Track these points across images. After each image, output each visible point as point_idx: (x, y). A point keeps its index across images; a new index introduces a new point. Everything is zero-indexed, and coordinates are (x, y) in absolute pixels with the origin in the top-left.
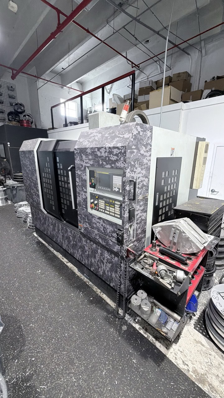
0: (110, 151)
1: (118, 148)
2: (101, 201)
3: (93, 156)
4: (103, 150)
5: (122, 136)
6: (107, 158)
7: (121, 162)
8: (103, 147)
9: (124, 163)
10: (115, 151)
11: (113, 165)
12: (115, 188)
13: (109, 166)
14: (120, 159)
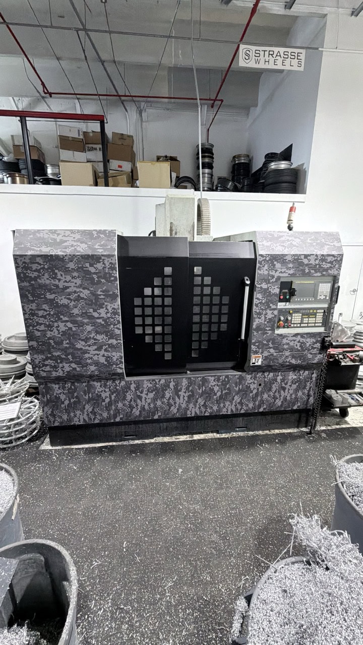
0: (323, 258)
1: (333, 256)
2: (296, 315)
3: (297, 263)
4: (311, 258)
5: (332, 244)
6: (318, 266)
7: (335, 269)
8: (313, 255)
9: (339, 270)
10: (329, 259)
11: (324, 273)
12: (321, 296)
13: (319, 274)
14: (334, 266)
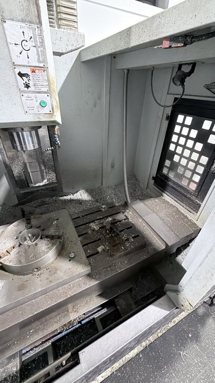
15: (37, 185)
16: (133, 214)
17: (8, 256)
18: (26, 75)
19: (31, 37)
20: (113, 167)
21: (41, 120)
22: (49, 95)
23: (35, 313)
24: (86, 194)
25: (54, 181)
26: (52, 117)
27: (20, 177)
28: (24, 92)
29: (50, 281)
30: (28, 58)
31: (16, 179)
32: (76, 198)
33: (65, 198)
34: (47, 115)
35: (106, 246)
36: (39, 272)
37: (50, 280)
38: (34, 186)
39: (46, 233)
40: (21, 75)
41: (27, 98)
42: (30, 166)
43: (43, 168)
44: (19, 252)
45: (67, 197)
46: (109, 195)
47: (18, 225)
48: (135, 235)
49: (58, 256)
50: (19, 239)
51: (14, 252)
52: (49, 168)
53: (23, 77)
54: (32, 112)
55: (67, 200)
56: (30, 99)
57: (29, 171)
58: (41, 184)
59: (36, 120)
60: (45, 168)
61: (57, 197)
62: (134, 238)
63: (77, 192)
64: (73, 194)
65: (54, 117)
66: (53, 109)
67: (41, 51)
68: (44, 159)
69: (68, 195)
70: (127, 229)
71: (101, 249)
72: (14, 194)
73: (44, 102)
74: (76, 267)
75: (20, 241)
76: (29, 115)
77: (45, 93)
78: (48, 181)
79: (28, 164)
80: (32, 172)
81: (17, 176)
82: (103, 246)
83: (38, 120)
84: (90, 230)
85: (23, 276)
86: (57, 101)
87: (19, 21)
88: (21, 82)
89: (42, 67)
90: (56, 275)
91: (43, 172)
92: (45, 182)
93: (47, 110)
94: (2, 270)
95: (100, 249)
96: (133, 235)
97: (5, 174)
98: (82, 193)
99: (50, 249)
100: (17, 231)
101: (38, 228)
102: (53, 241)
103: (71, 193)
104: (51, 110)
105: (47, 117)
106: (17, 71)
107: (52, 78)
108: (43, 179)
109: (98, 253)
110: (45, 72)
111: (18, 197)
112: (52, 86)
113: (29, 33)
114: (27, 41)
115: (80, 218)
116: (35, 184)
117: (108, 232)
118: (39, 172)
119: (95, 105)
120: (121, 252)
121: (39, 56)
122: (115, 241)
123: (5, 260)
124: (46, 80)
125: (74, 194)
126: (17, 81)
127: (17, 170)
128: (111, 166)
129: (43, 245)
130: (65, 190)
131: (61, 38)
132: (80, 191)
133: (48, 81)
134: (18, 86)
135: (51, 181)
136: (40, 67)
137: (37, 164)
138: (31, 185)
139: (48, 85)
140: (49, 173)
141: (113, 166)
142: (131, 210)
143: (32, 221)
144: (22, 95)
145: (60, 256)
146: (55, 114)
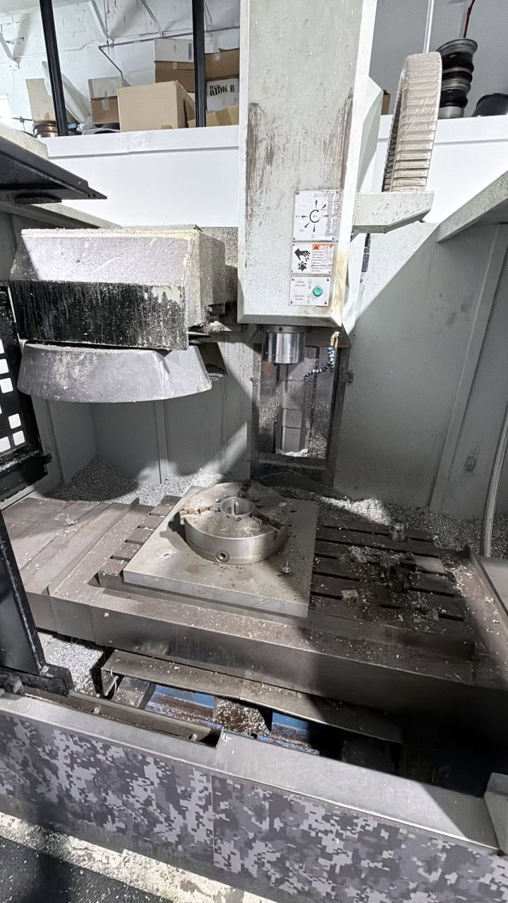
15: (288, 454)
16: (476, 579)
17: (197, 516)
18: (306, 253)
19: (325, 206)
20: (470, 468)
21: (308, 316)
22: (329, 278)
23: (193, 625)
24: (381, 511)
25: (320, 457)
26: (325, 312)
27: (266, 430)
28: (297, 275)
29: (233, 585)
30: (314, 231)
31: (260, 432)
32: (356, 510)
33: (333, 501)
34: (320, 308)
35: (364, 596)
36: (224, 565)
37: (234, 582)
38: (283, 453)
39: (262, 512)
40: (298, 253)
41: (298, 284)
42: (287, 416)
43: (308, 425)
44: (212, 517)
45: (337, 501)
46: (438, 535)
47: (229, 487)
48: (450, 614)
49: (264, 560)
50: (221, 503)
51: (206, 514)
52: (318, 429)
53: (300, 256)
54: (299, 302)
55: (335, 507)
56: (301, 284)
57: (284, 424)
58: (296, 455)
59: (301, 315)
60: (311, 426)
61: (317, 493)
62: (441, 616)
63: (362, 500)
64: (353, 501)
65: (329, 312)
66: (330, 299)
67: (333, 221)
68: (314, 409)
69: (340, 499)
70: (435, 593)
71: (348, 595)
72: (248, 461)
73: (319, 289)
74: (285, 590)
75: (221, 506)
76: (293, 307)
77: (325, 275)
78: (308, 452)
79: (285, 411)
80: (287, 427)
81: (263, 428)
82: (356, 593)
83: (304, 315)
84: (345, 556)
85: (201, 558)
86: (340, 289)
87: (315, 189)
88: (296, 261)
89: (330, 241)
90: (245, 582)
91: (306, 433)
92: (304, 452)
93: (320, 301)
94: (182, 537)
95: (346, 594)
96: (444, 611)
97: (248, 422)
98: (372, 506)
99: (255, 534)
100: (223, 494)
101: (253, 501)
102: (266, 527)
103: (349, 498)
104: (328, 302)
105: (319, 312)
106: (295, 249)
107: (341, 255)
108: (301, 447)
109: (340, 598)
110: (333, 247)
111: (252, 468)
112: (338, 267)
113: (323, 200)
114: (318, 211)
115: (336, 530)
116: (286, 452)
117: (383, 576)
118: (299, 431)
119: (451, 321)
120: (393, 624)
121: (329, 228)
122: (389, 597)
123: (190, 518)
124: (330, 258)
125: (355, 501)
126: (291, 261)
127: (265, 418)
128: (465, 465)
129: (247, 525)
130: (337, 487)
131: (388, 204)
132: (370, 501)
133: (334, 259)
134: (290, 268)
135: (314, 454)
136: (328, 241)
137: (300, 415)
138: (278, 451)
139: (333, 265)
140: (315, 438)
141: (469, 466)
142: (474, 569)
143: (250, 489)
144: (293, 280)
145: (265, 562)
146: (332, 307)
